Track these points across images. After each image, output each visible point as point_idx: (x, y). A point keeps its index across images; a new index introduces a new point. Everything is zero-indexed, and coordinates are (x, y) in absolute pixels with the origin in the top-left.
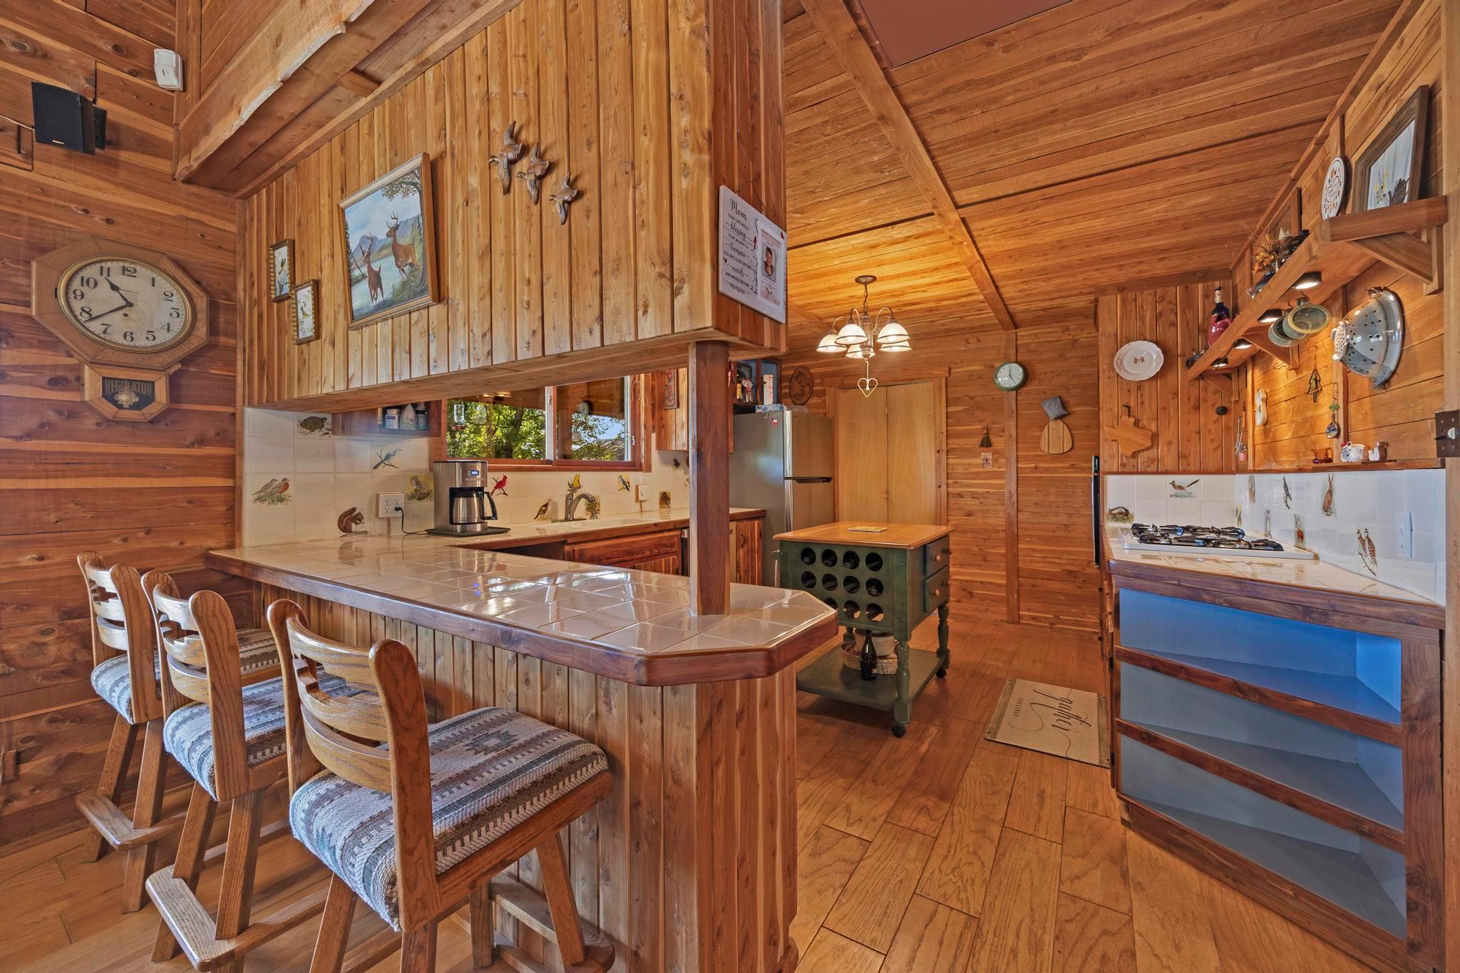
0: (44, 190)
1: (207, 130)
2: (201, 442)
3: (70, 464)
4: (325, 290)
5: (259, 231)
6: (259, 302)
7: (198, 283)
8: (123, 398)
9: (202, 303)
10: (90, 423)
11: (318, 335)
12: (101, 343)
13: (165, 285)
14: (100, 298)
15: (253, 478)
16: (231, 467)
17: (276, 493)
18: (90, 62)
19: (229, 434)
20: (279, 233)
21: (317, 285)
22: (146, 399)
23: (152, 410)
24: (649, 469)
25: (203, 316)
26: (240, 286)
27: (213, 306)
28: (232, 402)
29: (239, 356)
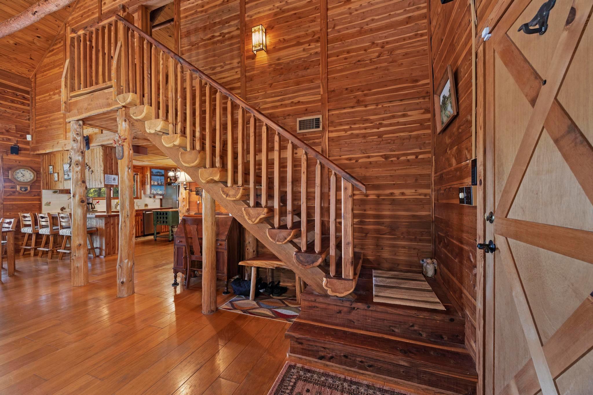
0: (10, 159)
1: (38, 150)
2: (35, 196)
3: (14, 200)
4: (60, 174)
5: (46, 162)
6: (46, 173)
7: (34, 170)
8: (23, 190)
9: (35, 174)
10: (17, 194)
11: (58, 181)
12: (20, 182)
13: (29, 172)
14: (19, 175)
15: (44, 202)
16: (40, 200)
17: (48, 204)
18: (17, 139)
19: (39, 194)
20: (50, 164)
21: (58, 173)
22: (26, 190)
23: (27, 191)
24: (141, 198)
25: (36, 176)
26: (41, 170)
27: (37, 174)
28: (40, 189)
29: (41, 181)
